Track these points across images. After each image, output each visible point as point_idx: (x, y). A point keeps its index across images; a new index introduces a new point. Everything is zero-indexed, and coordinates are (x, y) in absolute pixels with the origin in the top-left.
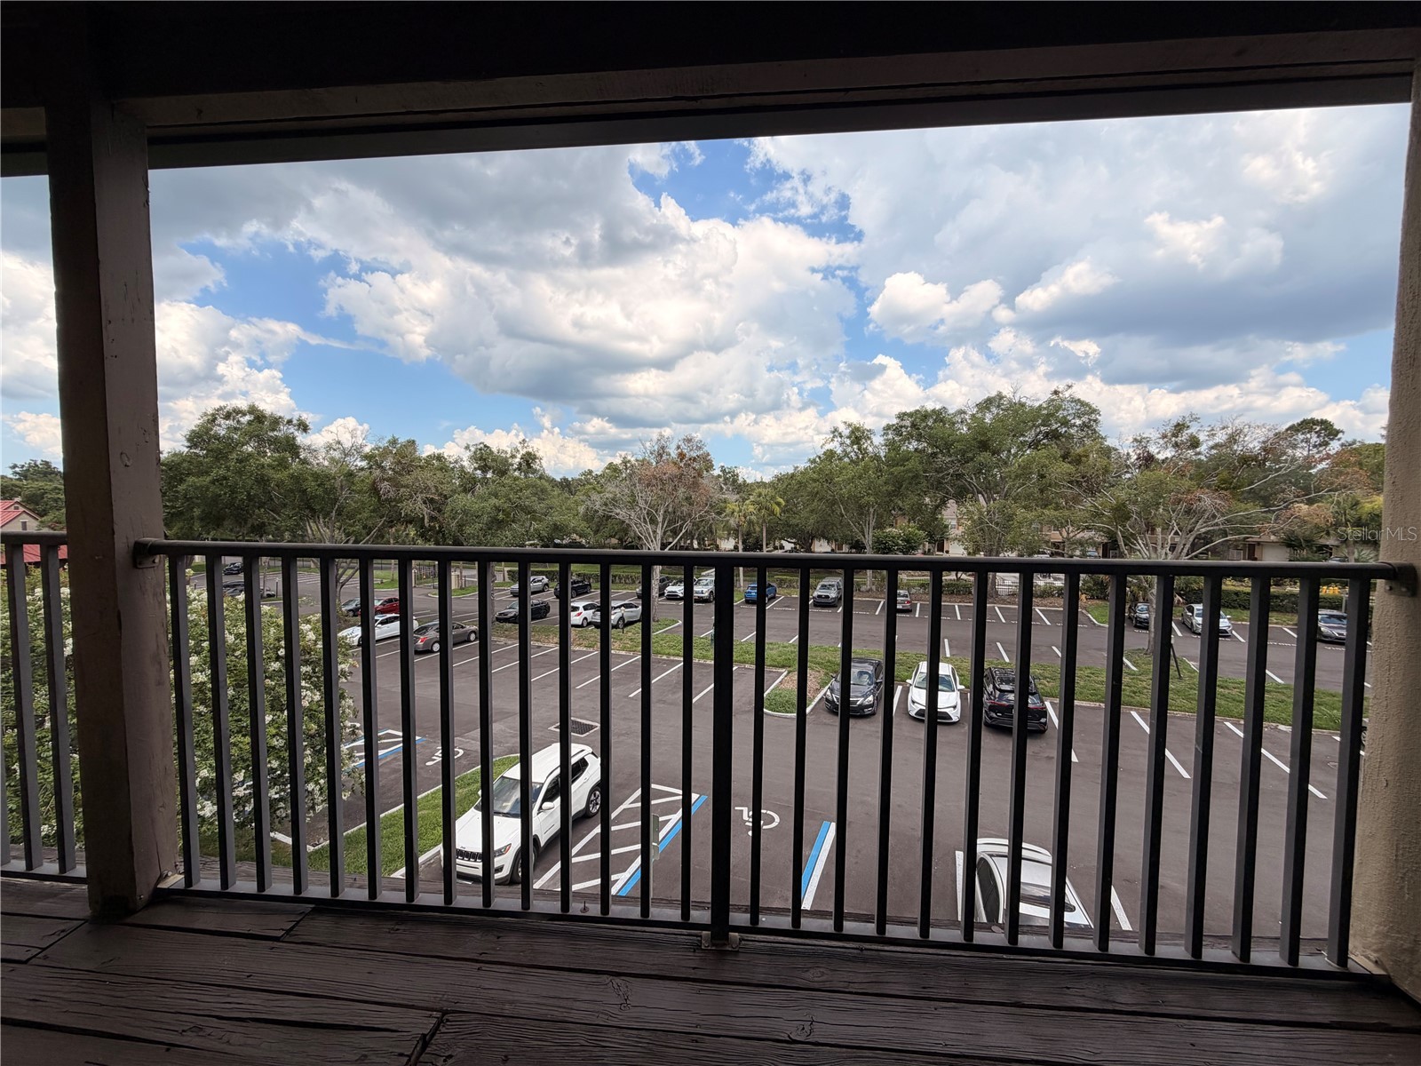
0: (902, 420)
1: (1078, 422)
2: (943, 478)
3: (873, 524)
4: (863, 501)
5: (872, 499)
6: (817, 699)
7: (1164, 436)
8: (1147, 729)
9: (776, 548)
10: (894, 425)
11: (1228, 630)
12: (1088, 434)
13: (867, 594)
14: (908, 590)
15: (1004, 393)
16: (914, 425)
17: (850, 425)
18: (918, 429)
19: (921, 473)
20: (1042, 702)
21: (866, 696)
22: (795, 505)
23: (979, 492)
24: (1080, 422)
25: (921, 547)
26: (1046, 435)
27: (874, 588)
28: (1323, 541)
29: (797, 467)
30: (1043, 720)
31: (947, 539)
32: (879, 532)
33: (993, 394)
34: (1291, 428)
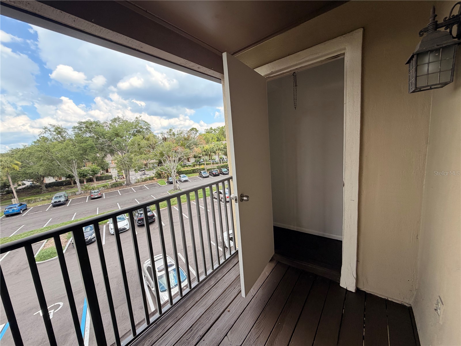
0: (81, 125)
1: (145, 128)
2: (104, 147)
3: (76, 167)
4: (69, 159)
5: (73, 157)
6: (67, 246)
7: (168, 133)
8: (178, 210)
9: (20, 185)
10: (77, 127)
11: (188, 179)
12: (148, 131)
13: (80, 195)
14: (98, 189)
15: (120, 117)
16: (87, 127)
17: (54, 126)
18: (89, 128)
19: (94, 145)
20: (153, 213)
21: (91, 235)
22: (28, 164)
23: (118, 151)
24: (146, 128)
25: (99, 172)
26: (137, 131)
27: (83, 192)
28: (199, 156)
29: (25, 146)
30: (154, 218)
31: (109, 168)
32: (79, 170)
33: (116, 117)
34: (190, 130)
